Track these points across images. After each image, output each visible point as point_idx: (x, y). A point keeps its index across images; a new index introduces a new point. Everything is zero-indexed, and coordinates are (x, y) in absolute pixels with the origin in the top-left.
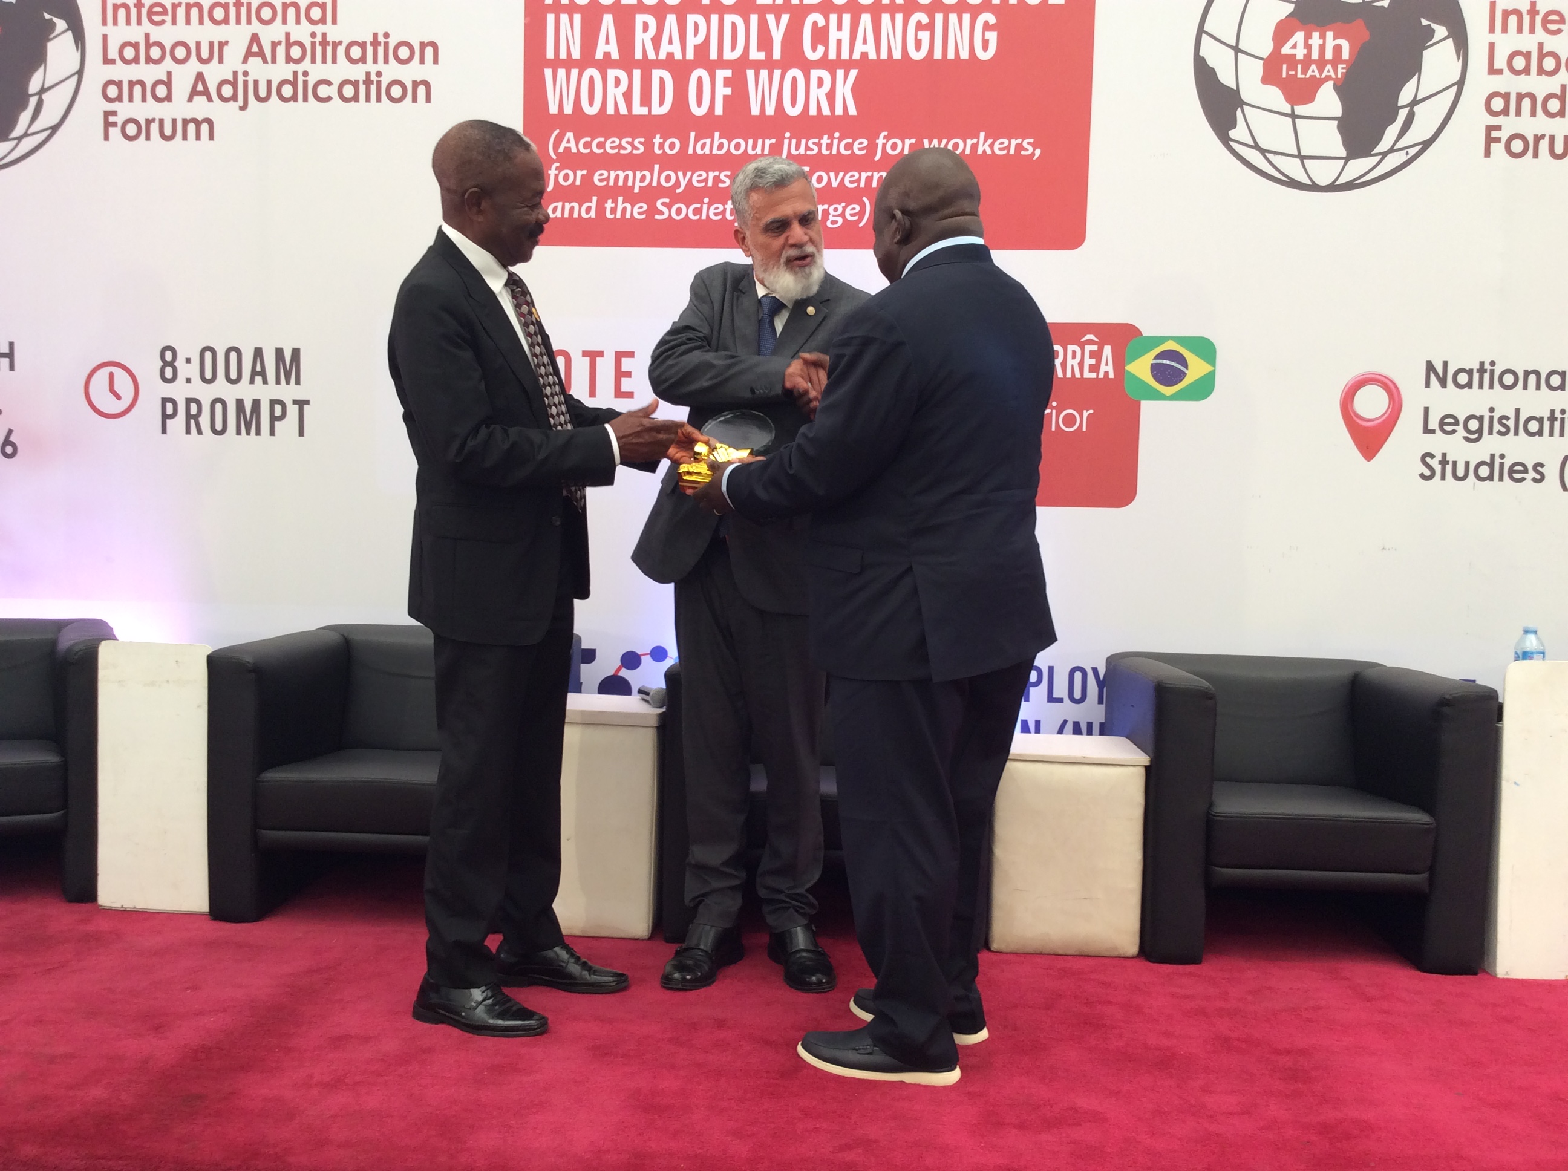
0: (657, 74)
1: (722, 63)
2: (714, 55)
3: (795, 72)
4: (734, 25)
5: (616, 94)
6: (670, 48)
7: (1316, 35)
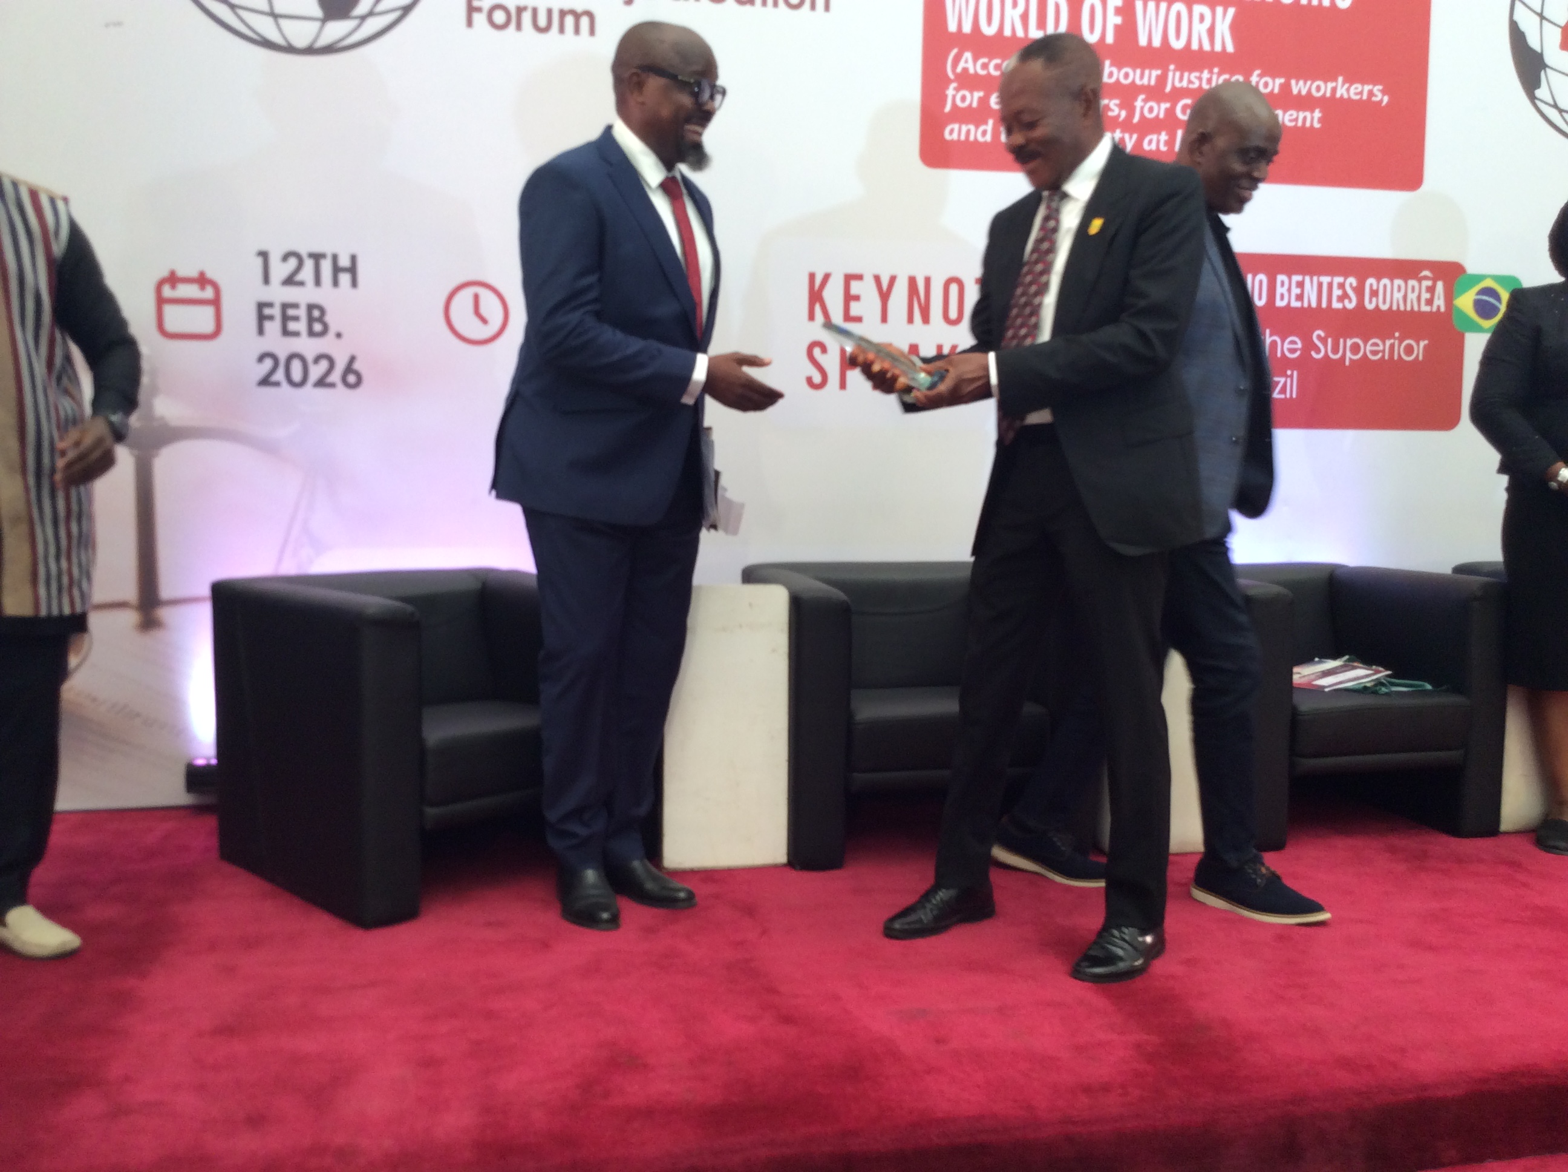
3: (1179, 7)
5: (1013, 15)
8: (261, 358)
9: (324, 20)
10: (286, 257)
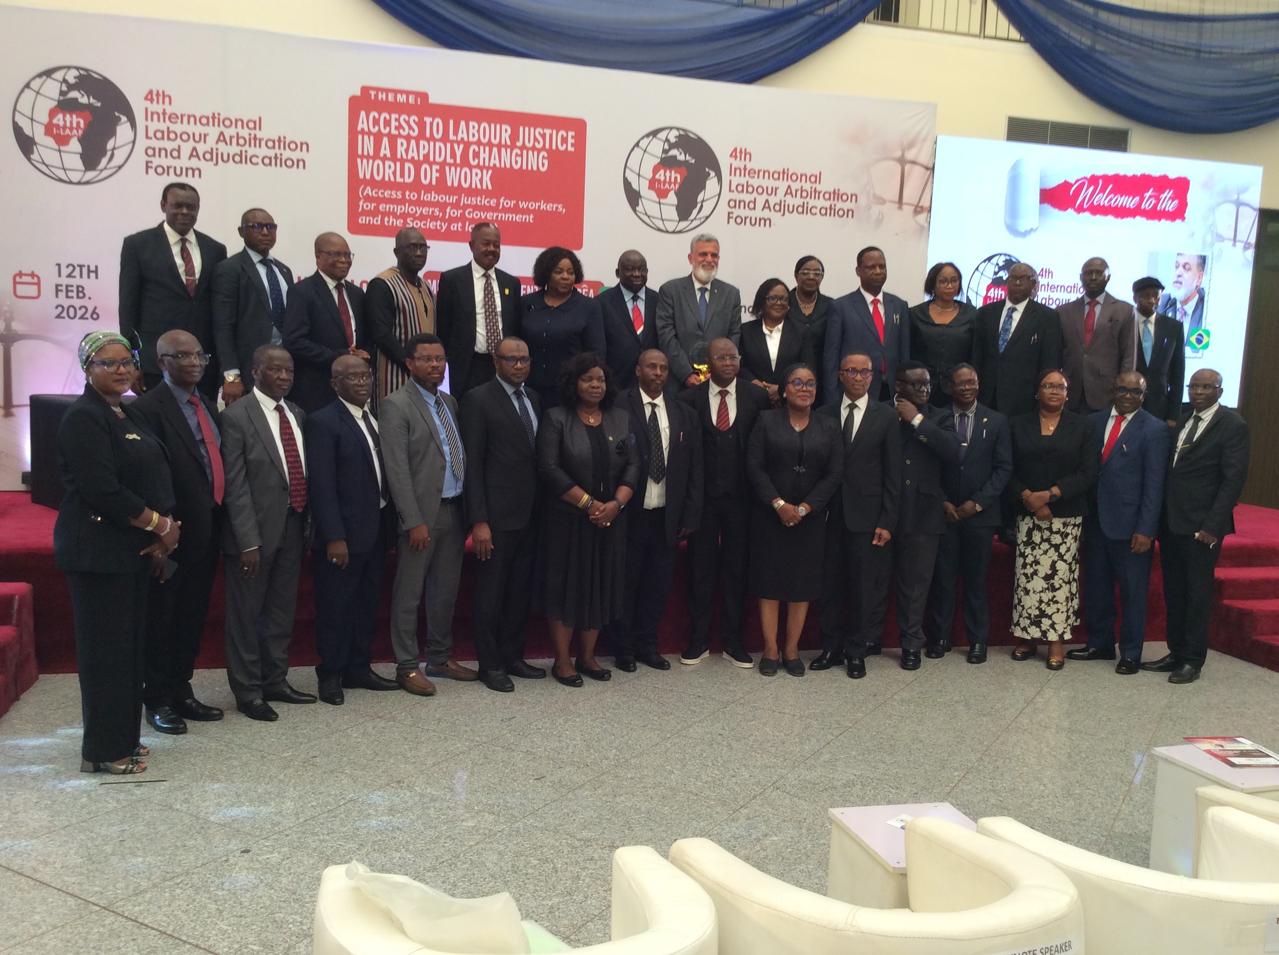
0: (407, 165)
1: (435, 162)
2: (431, 159)
3: (466, 169)
4: (440, 148)
5: (389, 172)
6: (412, 154)
7: (668, 172)
8: (57, 307)
9: (85, 172)
10: (68, 267)
